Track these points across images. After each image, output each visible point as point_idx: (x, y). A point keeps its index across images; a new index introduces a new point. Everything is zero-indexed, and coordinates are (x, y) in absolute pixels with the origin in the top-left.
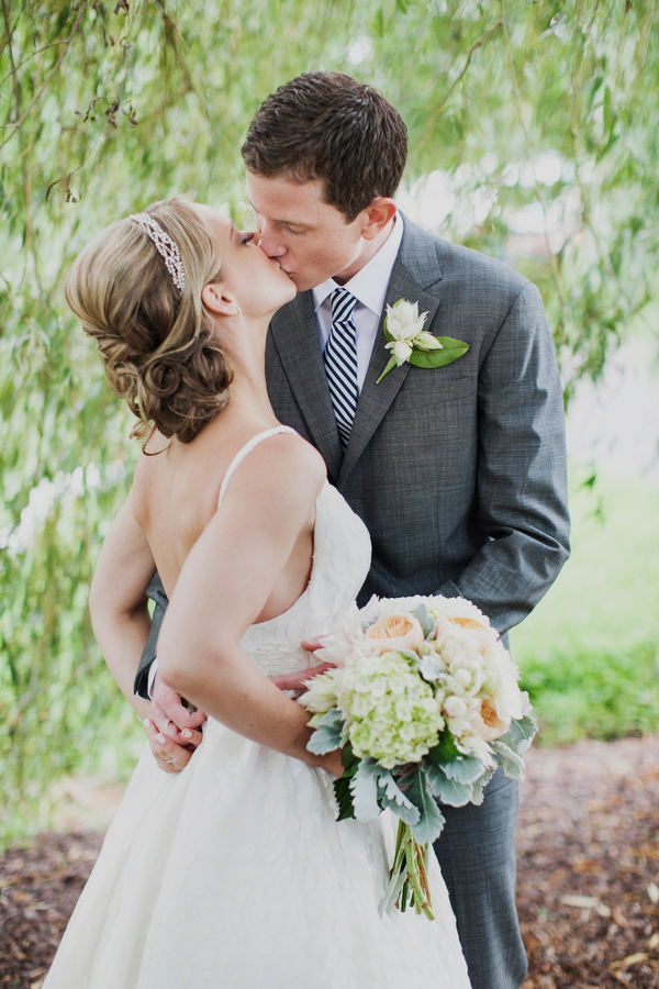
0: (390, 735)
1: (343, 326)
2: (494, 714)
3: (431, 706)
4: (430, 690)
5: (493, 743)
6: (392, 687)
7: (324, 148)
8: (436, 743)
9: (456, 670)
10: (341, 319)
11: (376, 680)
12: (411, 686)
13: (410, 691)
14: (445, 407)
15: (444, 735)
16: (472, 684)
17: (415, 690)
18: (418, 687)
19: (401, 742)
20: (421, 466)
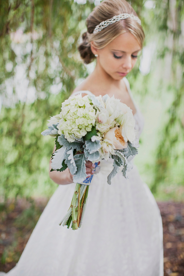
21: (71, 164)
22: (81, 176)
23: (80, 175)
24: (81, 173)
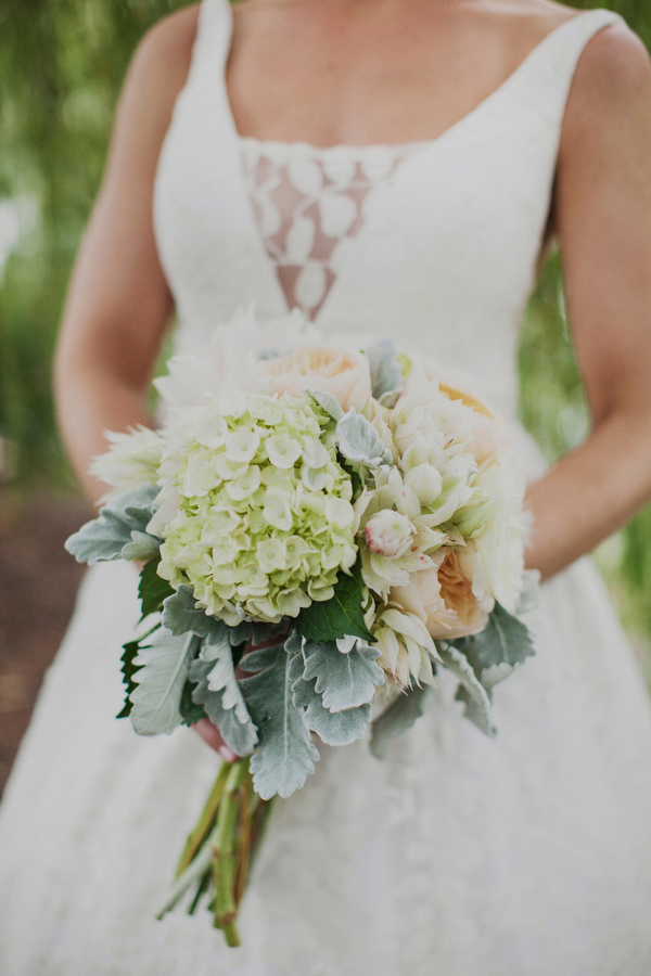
0: (236, 548)
2: (464, 585)
3: (341, 516)
4: (348, 484)
5: (445, 646)
6: (270, 452)
8: (329, 594)
9: (413, 464)
11: (241, 430)
12: (309, 463)
13: (304, 471)
15: (348, 582)
16: (438, 504)
17: (315, 472)
18: (324, 469)
19: (254, 570)
21: (228, 711)
22: (286, 755)
23: (281, 753)
24: (286, 743)
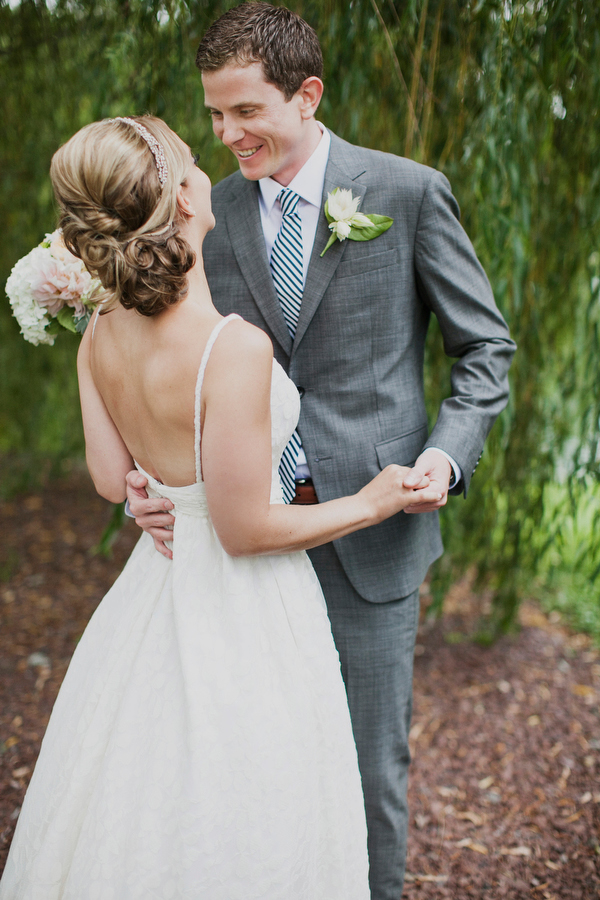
1: (291, 218)
7: (256, 37)
10: (287, 213)
14: (377, 273)
20: (359, 321)
